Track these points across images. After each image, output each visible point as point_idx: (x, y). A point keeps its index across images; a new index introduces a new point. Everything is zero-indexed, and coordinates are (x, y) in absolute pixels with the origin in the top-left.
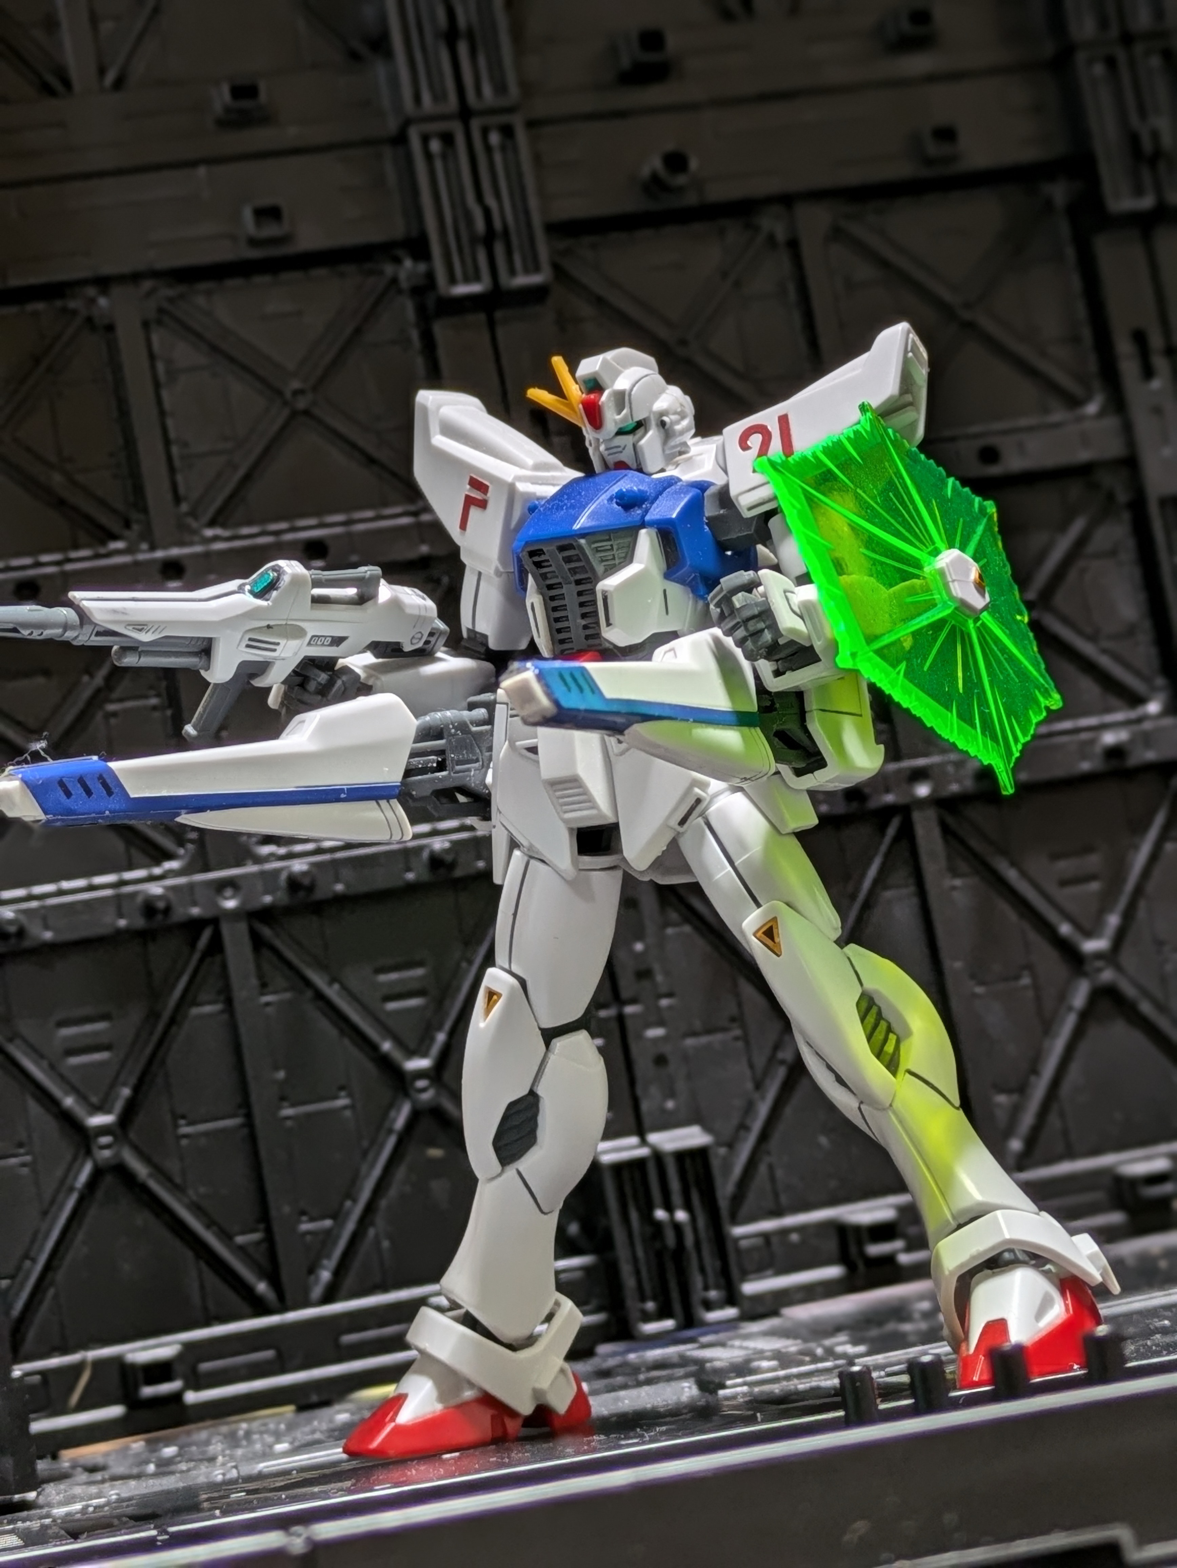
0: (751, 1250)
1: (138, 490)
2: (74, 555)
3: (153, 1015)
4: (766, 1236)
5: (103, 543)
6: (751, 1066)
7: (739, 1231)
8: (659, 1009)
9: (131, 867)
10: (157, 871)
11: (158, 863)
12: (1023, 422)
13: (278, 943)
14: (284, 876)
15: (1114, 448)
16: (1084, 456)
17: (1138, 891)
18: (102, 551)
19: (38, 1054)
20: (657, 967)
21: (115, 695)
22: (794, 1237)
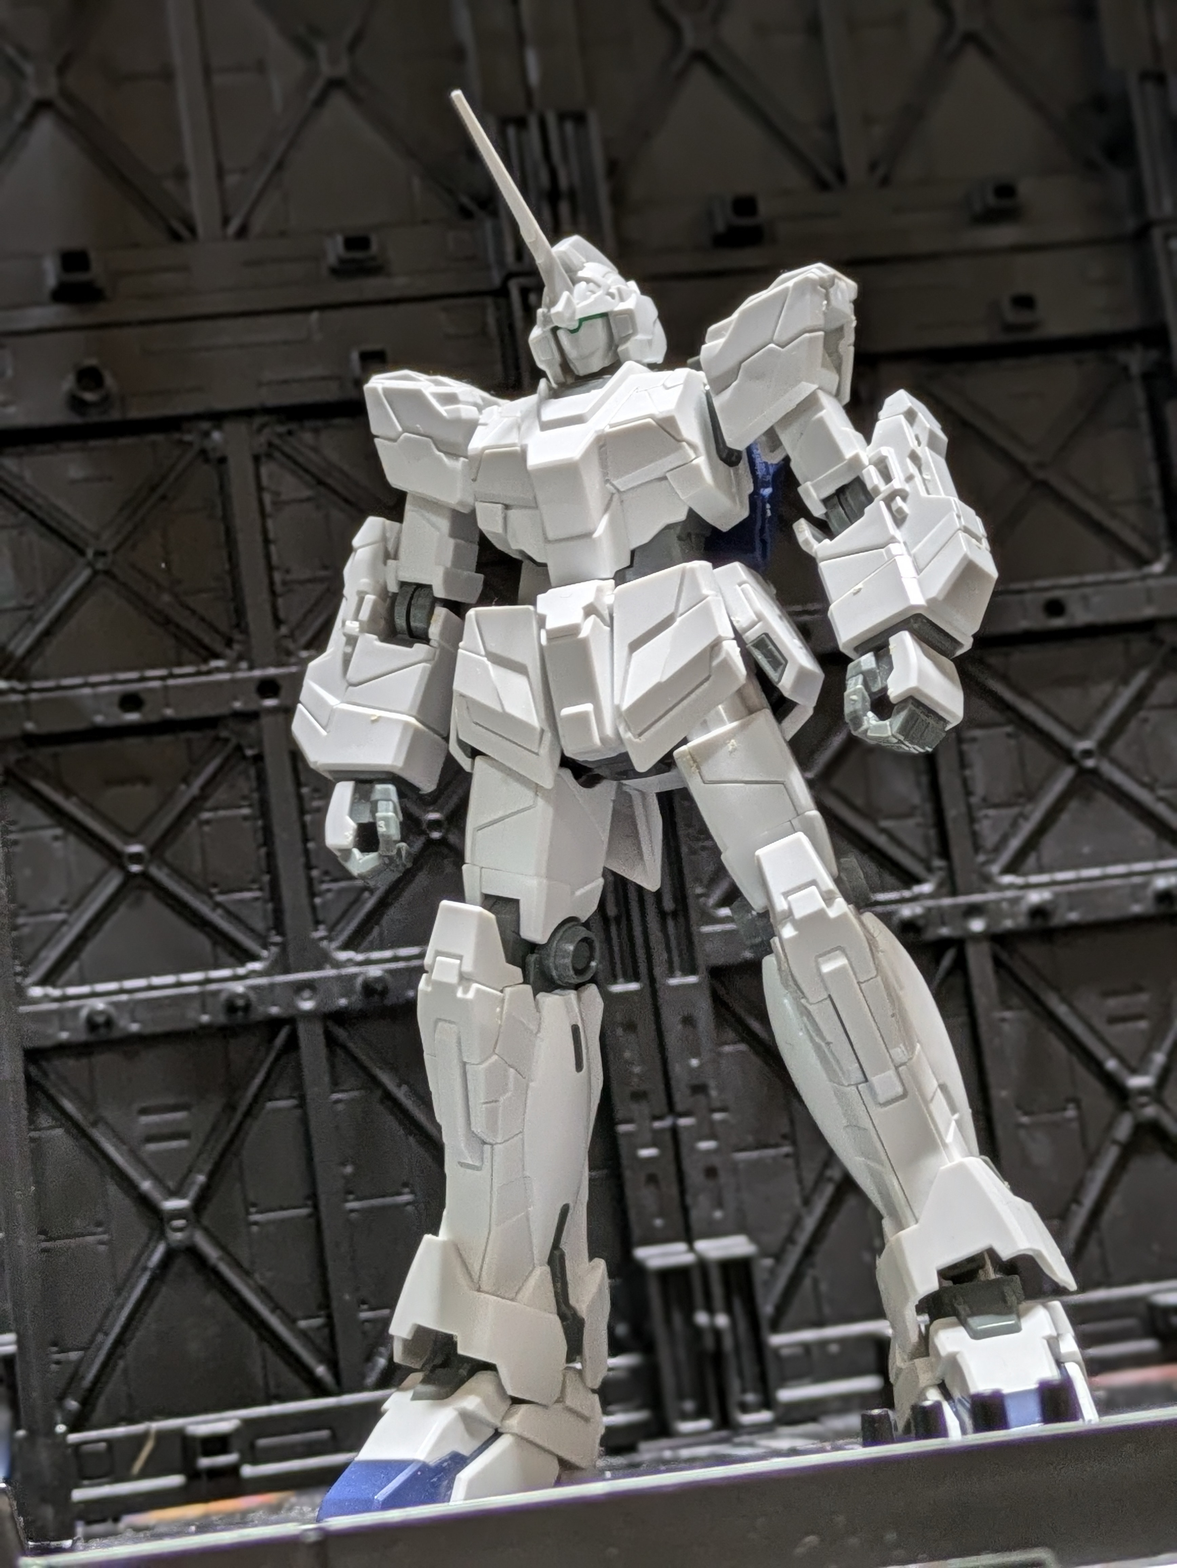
0: (792, 1358)
1: (240, 612)
2: (177, 671)
3: (231, 1107)
4: (807, 1347)
5: (206, 661)
6: (800, 1181)
7: (777, 1340)
8: (712, 1123)
9: (217, 966)
10: (241, 971)
11: (242, 963)
12: (1090, 578)
13: (351, 1045)
14: (360, 981)
16: (1147, 612)
18: (204, 668)
19: (120, 1139)
20: (712, 1083)
21: (209, 804)
22: (834, 1348)
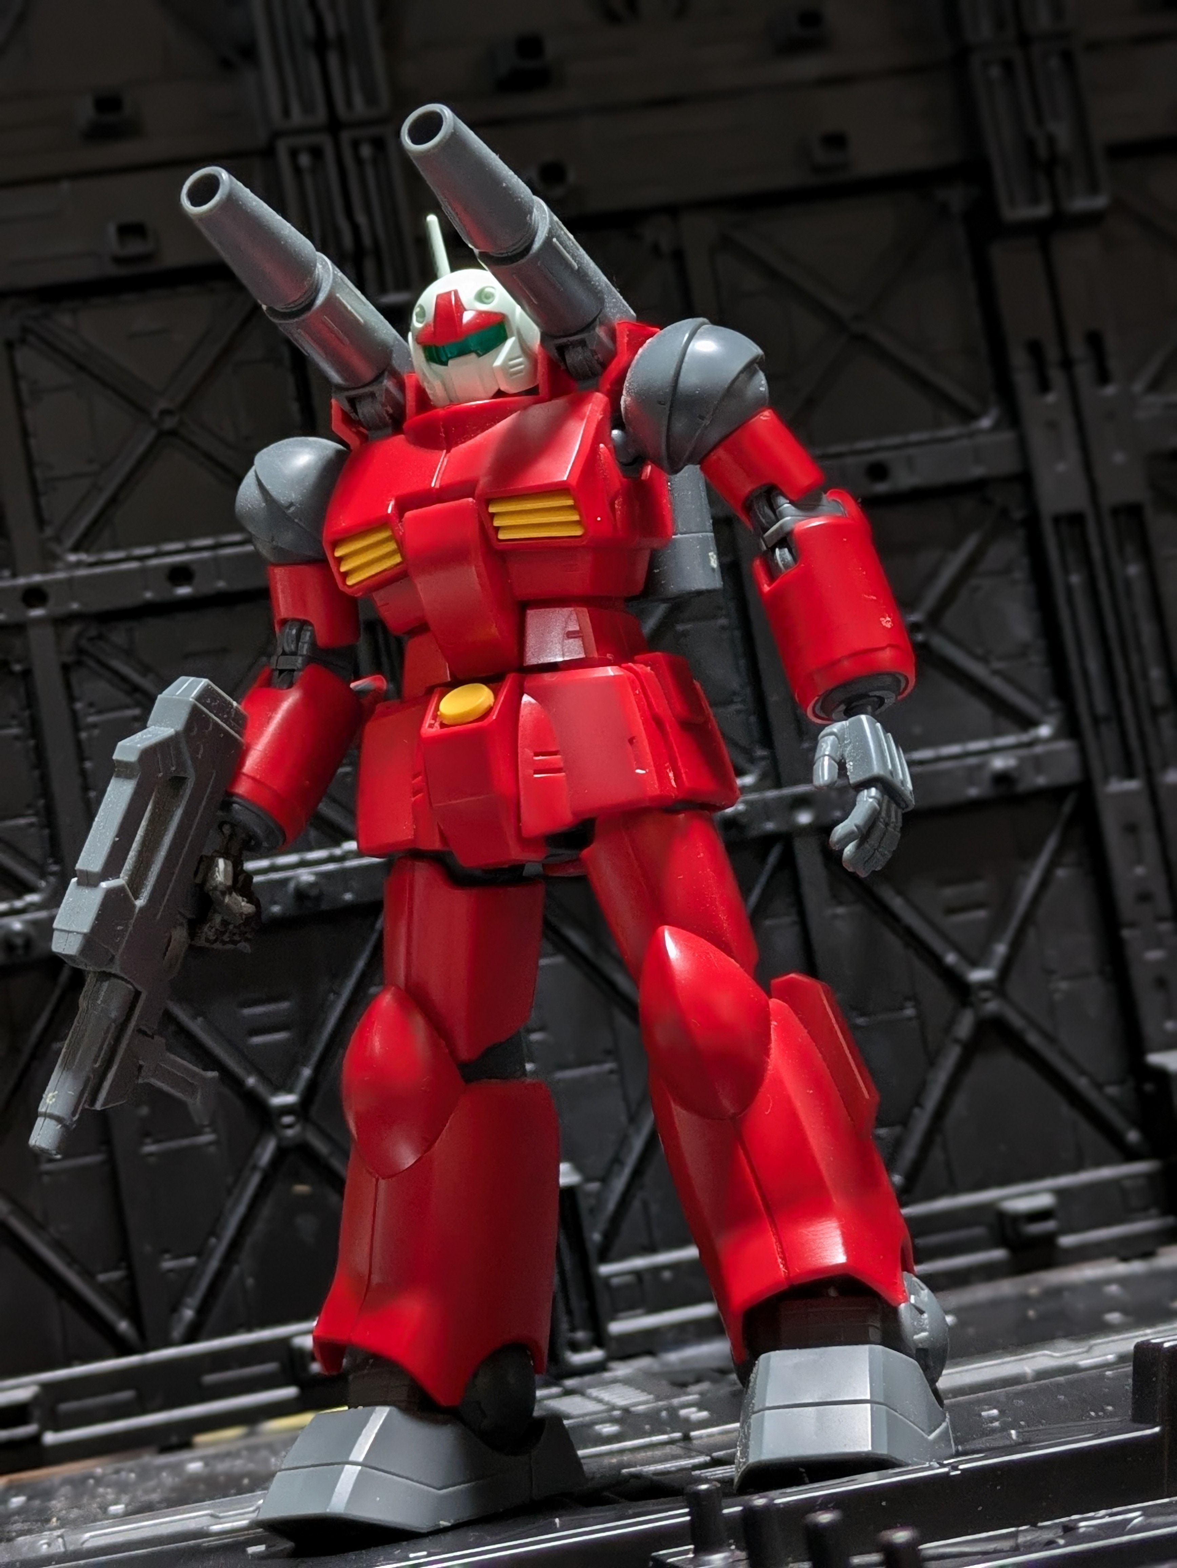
0: (624, 1287)
1: (2, 515)
4: (640, 1274)
6: (626, 1099)
7: (606, 1270)
12: (914, 437)
15: (1008, 464)
16: (978, 471)
17: (1028, 919)
22: (667, 1275)
